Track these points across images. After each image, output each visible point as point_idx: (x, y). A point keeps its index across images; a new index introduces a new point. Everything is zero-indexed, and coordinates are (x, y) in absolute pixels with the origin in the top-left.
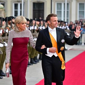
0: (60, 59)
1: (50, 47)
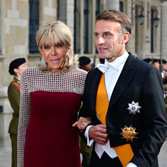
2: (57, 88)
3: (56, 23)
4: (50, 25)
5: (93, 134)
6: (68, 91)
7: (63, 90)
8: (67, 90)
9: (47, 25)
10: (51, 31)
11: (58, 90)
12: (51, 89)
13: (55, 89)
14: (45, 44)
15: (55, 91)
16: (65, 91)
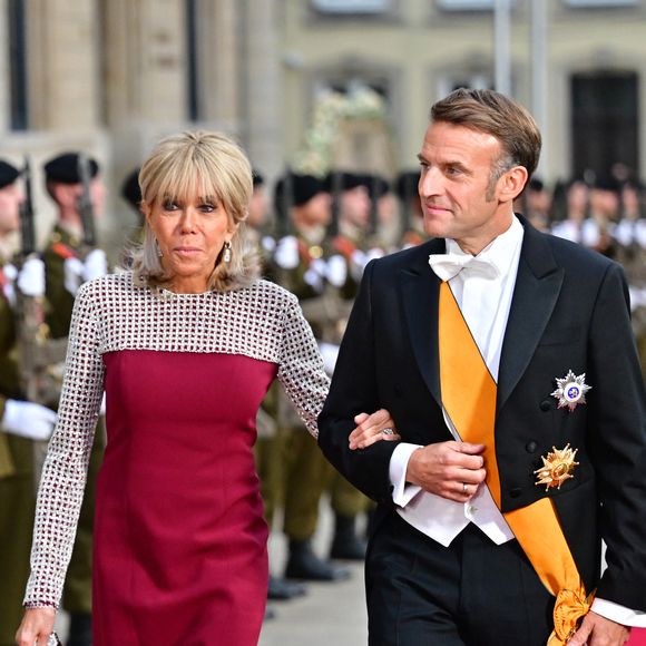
0: (538, 569)
1: (425, 442)
2: (189, 339)
3: (212, 137)
4: (191, 137)
5: (430, 474)
6: (224, 349)
7: (208, 345)
8: (220, 347)
9: (183, 136)
10: (193, 159)
11: (192, 348)
12: (170, 344)
13: (183, 344)
14: (166, 194)
15: (182, 350)
16: (213, 351)
